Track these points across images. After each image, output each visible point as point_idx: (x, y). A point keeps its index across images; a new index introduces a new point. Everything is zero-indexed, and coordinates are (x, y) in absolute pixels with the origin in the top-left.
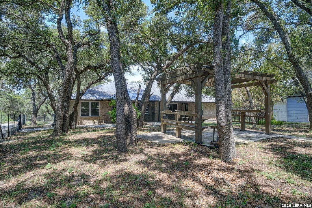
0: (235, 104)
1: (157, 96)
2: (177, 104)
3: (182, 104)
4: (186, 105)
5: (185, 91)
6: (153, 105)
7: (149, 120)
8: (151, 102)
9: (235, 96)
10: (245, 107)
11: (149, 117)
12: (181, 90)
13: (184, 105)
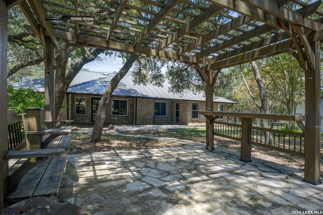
0: (241, 105)
1: (133, 90)
2: (167, 102)
3: (173, 102)
4: (177, 104)
5: (169, 83)
6: (133, 102)
7: (128, 122)
8: (130, 99)
9: (242, 93)
10: (254, 109)
11: (127, 118)
12: (164, 81)
13: (175, 103)
